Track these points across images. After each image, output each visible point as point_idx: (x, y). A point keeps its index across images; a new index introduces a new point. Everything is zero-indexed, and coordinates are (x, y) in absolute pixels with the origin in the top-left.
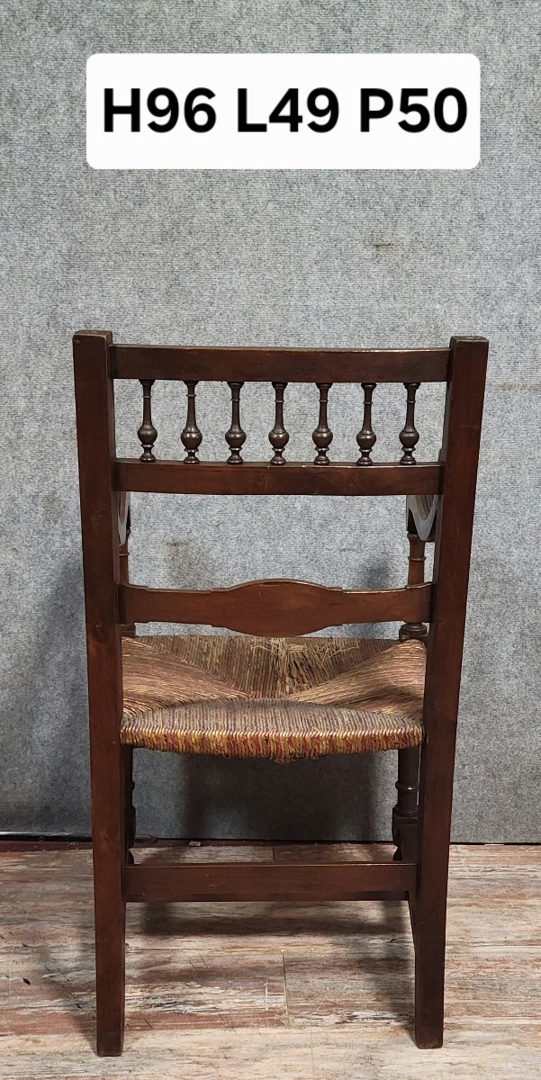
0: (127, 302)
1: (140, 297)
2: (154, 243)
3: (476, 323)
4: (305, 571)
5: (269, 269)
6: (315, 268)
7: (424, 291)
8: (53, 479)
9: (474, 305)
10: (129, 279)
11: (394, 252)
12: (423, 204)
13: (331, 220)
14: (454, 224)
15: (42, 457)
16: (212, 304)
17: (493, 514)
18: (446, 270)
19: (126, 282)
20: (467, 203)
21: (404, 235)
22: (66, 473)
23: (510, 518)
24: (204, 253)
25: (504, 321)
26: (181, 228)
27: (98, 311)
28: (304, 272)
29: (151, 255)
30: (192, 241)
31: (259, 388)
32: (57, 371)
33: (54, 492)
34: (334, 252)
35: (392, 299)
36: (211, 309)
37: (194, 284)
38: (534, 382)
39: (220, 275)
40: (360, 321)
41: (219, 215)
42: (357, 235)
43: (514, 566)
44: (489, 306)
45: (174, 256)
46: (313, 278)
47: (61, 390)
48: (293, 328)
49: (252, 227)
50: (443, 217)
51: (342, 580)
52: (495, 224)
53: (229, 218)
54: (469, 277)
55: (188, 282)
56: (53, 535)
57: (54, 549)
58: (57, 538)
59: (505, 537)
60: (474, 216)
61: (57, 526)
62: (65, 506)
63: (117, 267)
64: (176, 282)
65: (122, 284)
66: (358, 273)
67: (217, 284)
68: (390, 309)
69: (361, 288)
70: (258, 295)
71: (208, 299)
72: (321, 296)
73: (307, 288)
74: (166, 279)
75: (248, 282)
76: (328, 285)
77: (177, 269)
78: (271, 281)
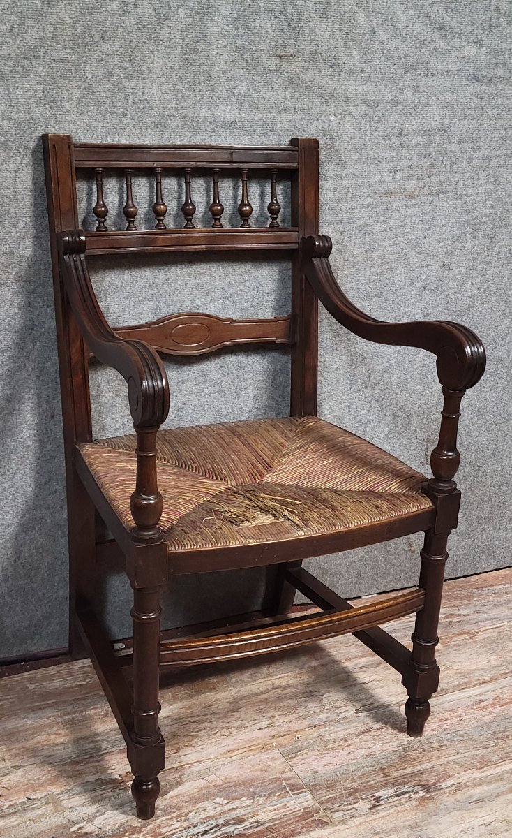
0: (37, 112)
1: (51, 107)
2: (65, 48)
3: (365, 134)
4: (216, 378)
5: (180, 79)
6: (223, 78)
7: (321, 103)
9: (364, 116)
10: (38, 87)
11: (296, 64)
12: (323, 15)
13: (238, 28)
14: (349, 36)
16: (125, 115)
18: (341, 83)
19: (35, 91)
20: (361, 16)
21: (305, 47)
23: (389, 314)
24: (117, 60)
25: (387, 132)
26: (93, 32)
28: (212, 83)
29: (62, 61)
30: (105, 47)
34: (240, 62)
35: (292, 111)
36: (124, 120)
37: (108, 94)
38: (409, 189)
39: (133, 84)
40: (263, 132)
41: (132, 20)
42: (263, 46)
43: (391, 356)
44: (376, 118)
45: (86, 62)
46: (220, 88)
48: (202, 139)
49: (164, 33)
50: (340, 30)
51: (248, 382)
52: (384, 37)
53: (141, 24)
54: (360, 89)
55: (102, 90)
60: (367, 30)
63: (25, 74)
64: (89, 91)
65: (32, 93)
66: (262, 84)
67: (130, 94)
68: (290, 121)
69: (265, 99)
70: (169, 106)
71: (122, 110)
72: (228, 107)
73: (215, 98)
74: (79, 88)
75: (160, 92)
76: (234, 96)
77: (90, 77)
78: (182, 91)
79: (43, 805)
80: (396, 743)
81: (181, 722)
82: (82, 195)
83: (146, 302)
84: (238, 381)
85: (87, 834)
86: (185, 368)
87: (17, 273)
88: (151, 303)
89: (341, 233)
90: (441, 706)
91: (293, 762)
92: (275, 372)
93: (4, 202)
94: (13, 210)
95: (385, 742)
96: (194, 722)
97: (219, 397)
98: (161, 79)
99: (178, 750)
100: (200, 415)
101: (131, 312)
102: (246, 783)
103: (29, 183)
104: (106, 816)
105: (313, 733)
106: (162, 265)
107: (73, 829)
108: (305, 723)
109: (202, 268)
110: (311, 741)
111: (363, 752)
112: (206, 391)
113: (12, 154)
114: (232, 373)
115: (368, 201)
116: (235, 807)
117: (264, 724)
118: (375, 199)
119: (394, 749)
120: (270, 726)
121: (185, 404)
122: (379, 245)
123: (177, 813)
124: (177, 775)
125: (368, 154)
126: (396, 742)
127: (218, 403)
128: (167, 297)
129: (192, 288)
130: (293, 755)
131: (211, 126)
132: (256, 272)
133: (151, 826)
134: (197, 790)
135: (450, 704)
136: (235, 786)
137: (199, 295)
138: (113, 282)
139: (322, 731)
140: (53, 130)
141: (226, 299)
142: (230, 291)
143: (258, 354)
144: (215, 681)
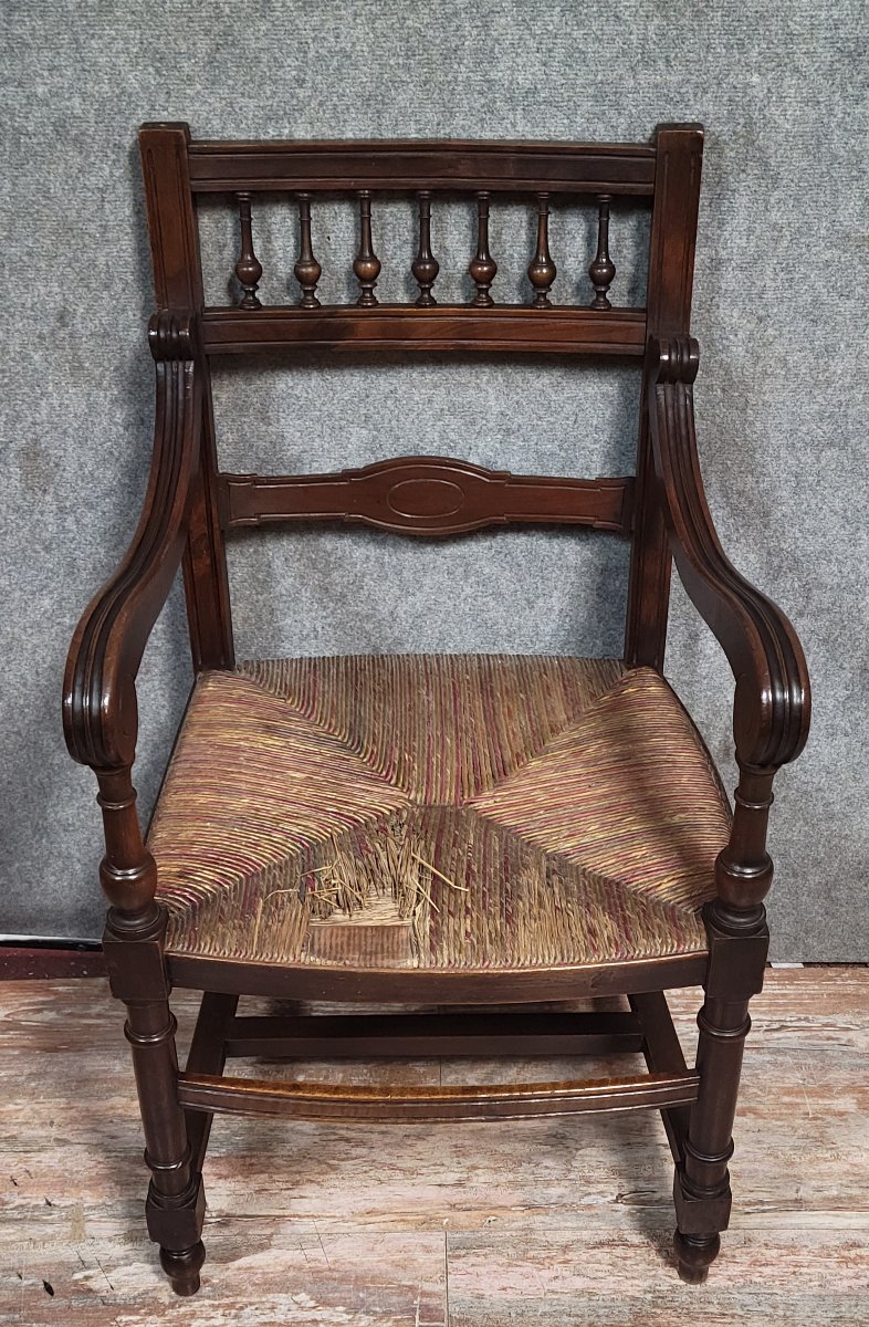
0: (132, 82)
1: (158, 71)
3: (831, 113)
4: (487, 570)
7: (730, 47)
8: (30, 419)
10: (131, 33)
15: (6, 380)
16: (301, 82)
17: (831, 476)
19: (126, 40)
22: (53, 408)
27: (77, 101)
28: (484, 11)
31: (400, 247)
32: (12, 222)
33: (36, 442)
35: (661, 64)
36: (301, 93)
37: (264, 43)
39: (315, 21)
40: (596, 110)
46: (503, 21)
47: (25, 258)
48: (463, 127)
55: (254, 36)
56: (42, 513)
57: (46, 535)
58: (50, 518)
59: (849, 514)
61: (48, 498)
62: (57, 465)
64: (227, 39)
65: (120, 45)
66: (595, 9)
67: (310, 41)
68: (656, 86)
69: (600, 41)
70: (392, 62)
71: (294, 73)
72: (518, 60)
73: (490, 43)
74: (207, 32)
75: (371, 35)
76: (534, 36)
77: (227, 10)
78: (418, 31)
79: (62, 1220)
80: (645, 1284)
81: (326, 1134)
82: (224, 235)
83: (354, 429)
84: (529, 579)
85: (90, 1290)
86: (429, 549)
87: (116, 369)
88: (364, 432)
89: (760, 319)
90: (774, 1234)
91: (455, 1265)
92: (604, 571)
93: (85, 245)
94: (101, 260)
95: (629, 1275)
96: (348, 1140)
97: (492, 604)
98: (373, 8)
99: (296, 1184)
100: (456, 630)
101: (326, 446)
102: (360, 1281)
103: (128, 212)
104: (130, 1269)
105: (520, 1219)
106: (382, 366)
107: (78, 1276)
108: (519, 1196)
109: (463, 374)
110: (508, 1234)
111: (579, 1283)
112: (468, 590)
113: (92, 159)
114: (519, 566)
115: (827, 255)
116: (319, 1318)
117: (451, 1178)
118: (845, 252)
119: (637, 1295)
120: (460, 1184)
121: (429, 609)
122: (848, 346)
123: (232, 1300)
124: (268, 1231)
125: (836, 157)
126: (649, 1282)
127: (492, 614)
128: (394, 422)
129: (442, 410)
130: (463, 1252)
131: (483, 101)
132: (574, 387)
133: (182, 1310)
134: (281, 1269)
135: (792, 1234)
136: (342, 1280)
137: (455, 423)
138: (290, 391)
139: (537, 1220)
140: (166, 113)
141: (508, 432)
142: (519, 420)
143: (572, 536)
144: (422, 1070)
